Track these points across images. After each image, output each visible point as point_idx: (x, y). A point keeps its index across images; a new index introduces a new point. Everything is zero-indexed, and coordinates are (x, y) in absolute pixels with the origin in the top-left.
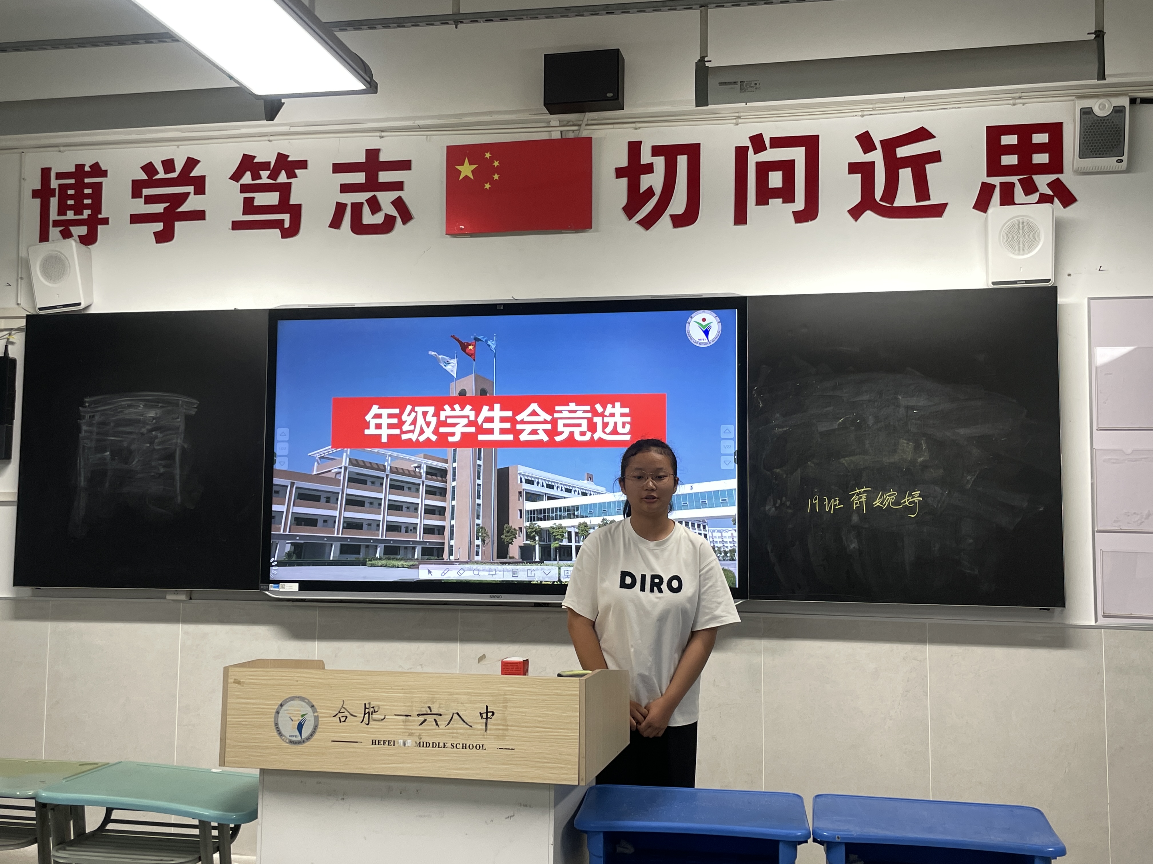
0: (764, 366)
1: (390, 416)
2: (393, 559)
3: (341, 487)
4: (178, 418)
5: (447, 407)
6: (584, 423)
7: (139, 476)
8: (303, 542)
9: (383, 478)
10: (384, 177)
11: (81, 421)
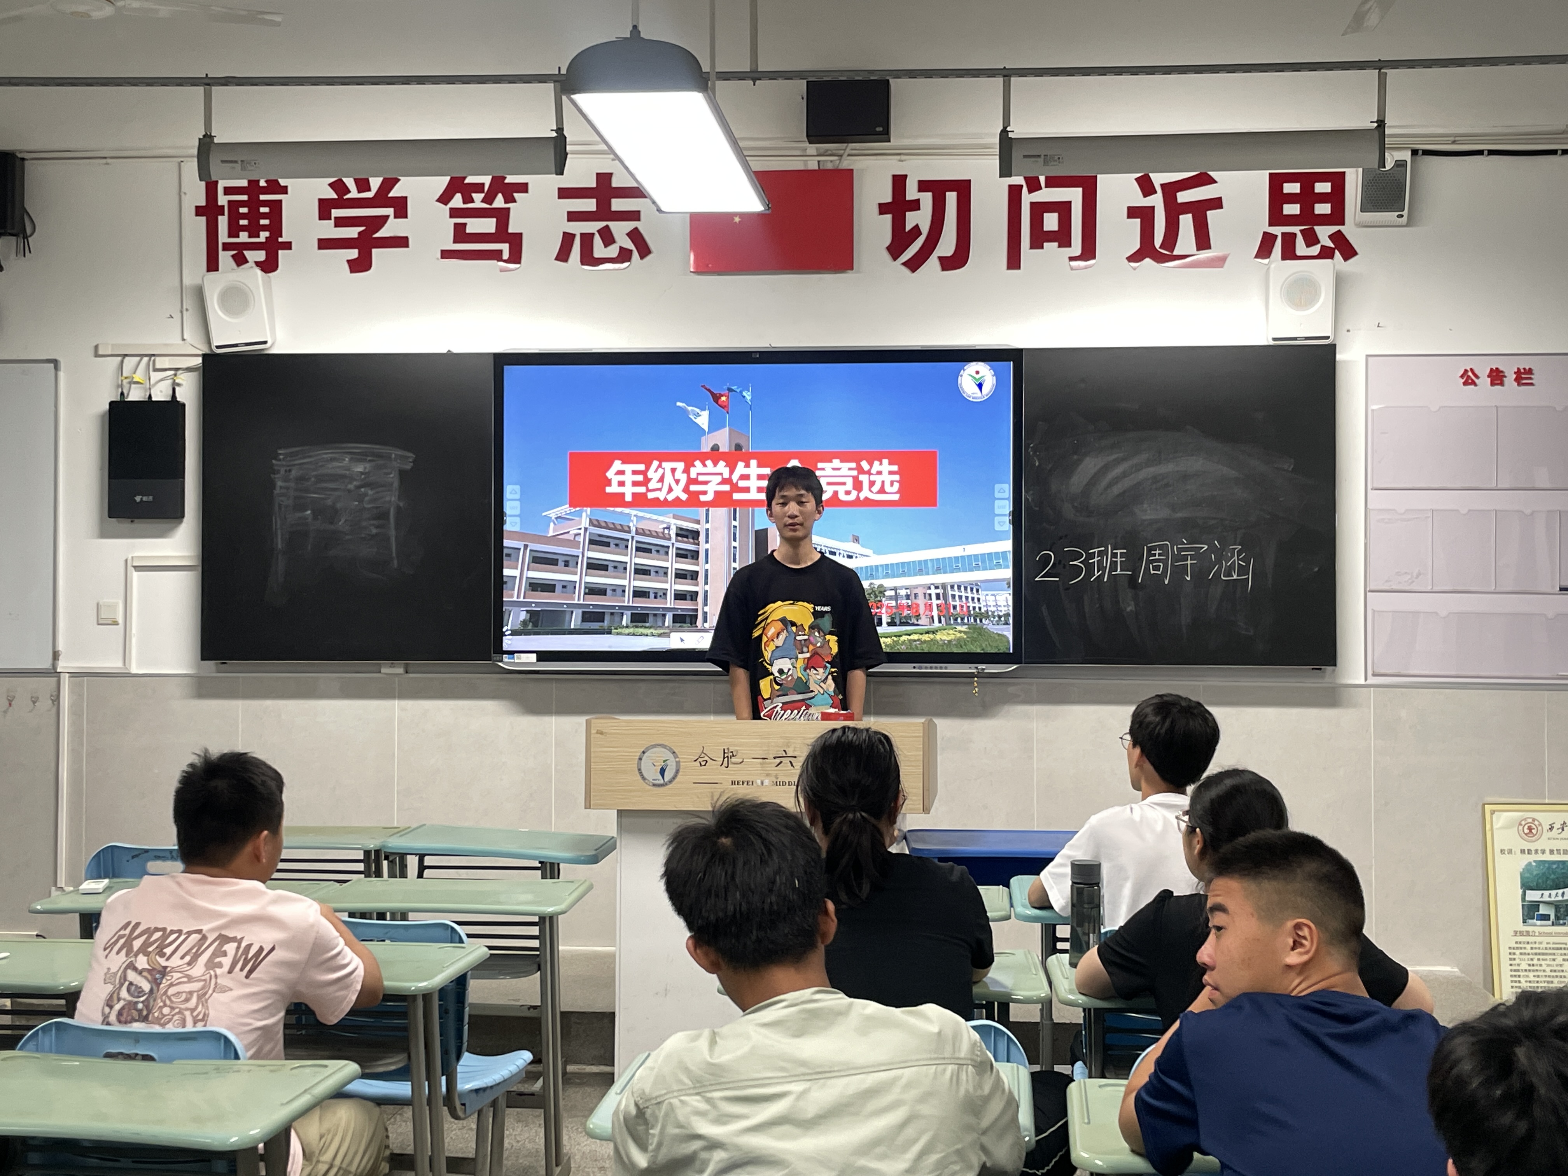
0: (1040, 423)
1: (635, 472)
2: (641, 627)
3: (581, 550)
4: (391, 473)
5: (698, 463)
6: (850, 482)
7: (348, 537)
8: (539, 609)
9: (628, 540)
10: (618, 205)
11: (276, 476)
